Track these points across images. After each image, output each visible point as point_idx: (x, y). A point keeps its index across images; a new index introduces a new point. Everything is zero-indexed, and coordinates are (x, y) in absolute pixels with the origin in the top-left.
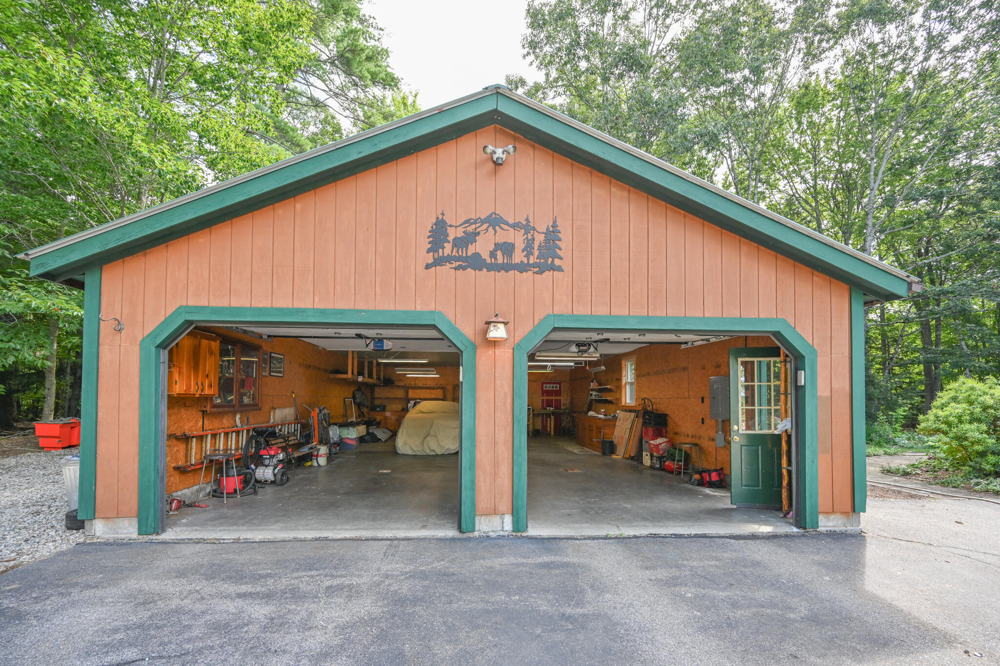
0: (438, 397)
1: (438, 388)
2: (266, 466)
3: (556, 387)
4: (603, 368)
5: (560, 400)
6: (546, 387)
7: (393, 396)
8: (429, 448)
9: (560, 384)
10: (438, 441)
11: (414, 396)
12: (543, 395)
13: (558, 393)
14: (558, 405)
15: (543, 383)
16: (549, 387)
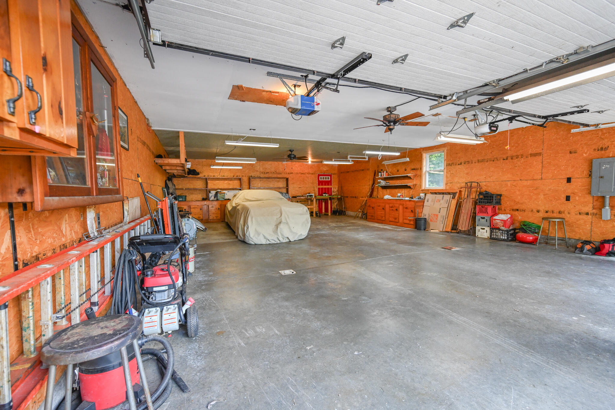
0: (235, 187)
1: (235, 179)
2: (161, 305)
3: (328, 179)
4: (408, 159)
5: (331, 188)
6: (321, 178)
7: (192, 187)
8: (282, 235)
9: (331, 176)
10: (289, 228)
11: (213, 187)
12: (319, 185)
13: (329, 183)
14: (329, 191)
15: (319, 175)
16: (322, 178)
